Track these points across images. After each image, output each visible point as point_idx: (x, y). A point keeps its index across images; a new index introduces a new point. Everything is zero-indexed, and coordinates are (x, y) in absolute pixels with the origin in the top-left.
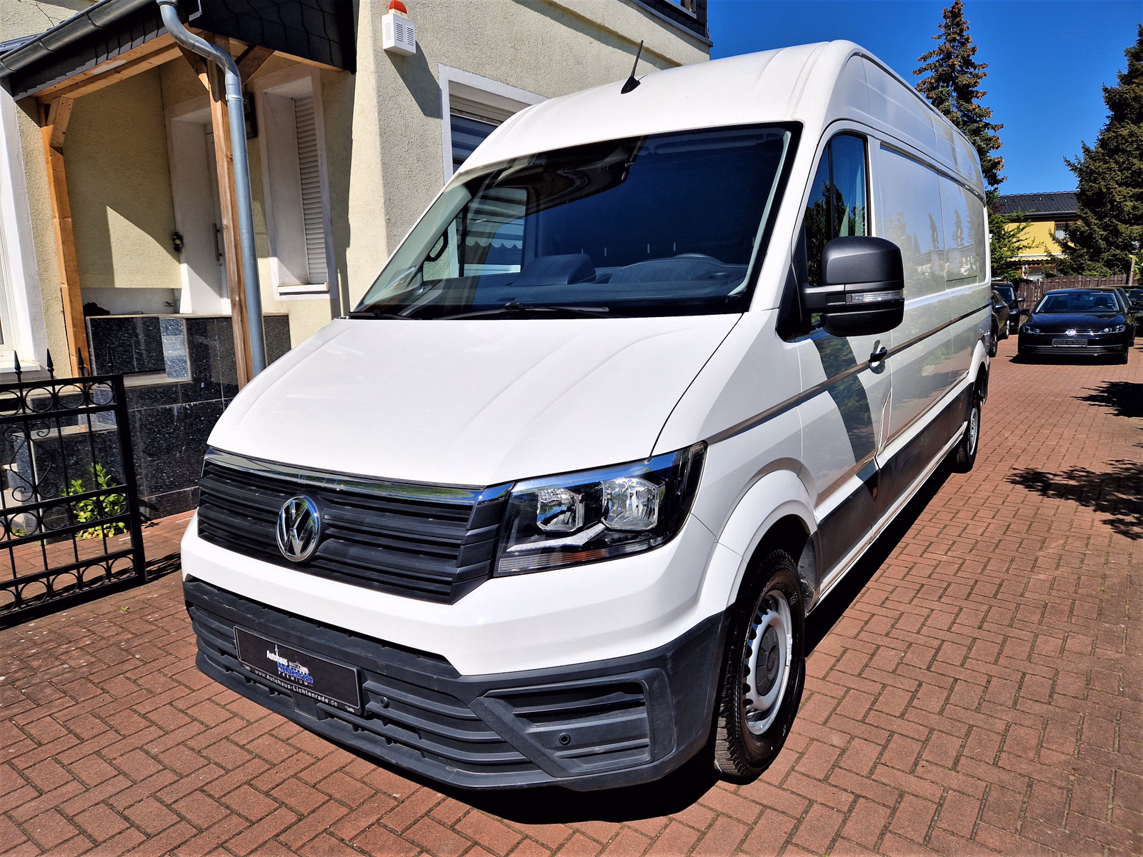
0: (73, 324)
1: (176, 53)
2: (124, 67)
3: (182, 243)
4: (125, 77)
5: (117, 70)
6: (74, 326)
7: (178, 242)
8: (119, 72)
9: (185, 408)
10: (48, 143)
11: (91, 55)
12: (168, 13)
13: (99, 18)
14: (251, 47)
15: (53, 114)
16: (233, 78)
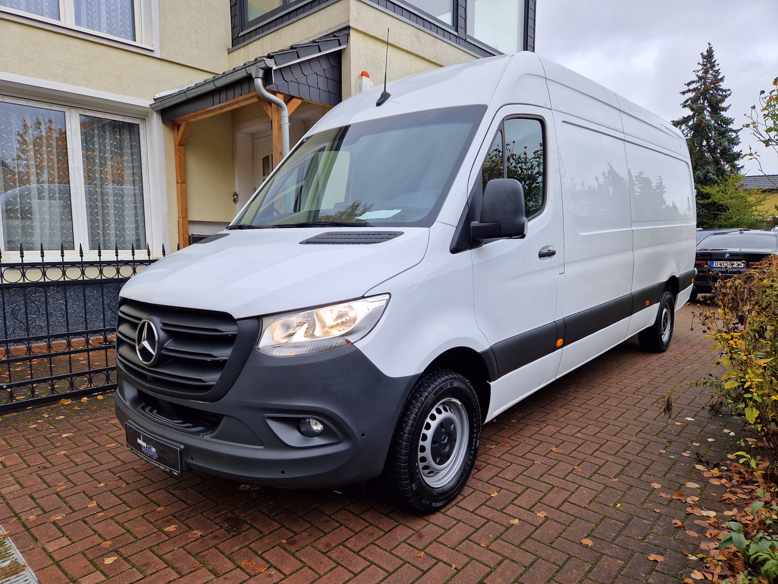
1: (256, 100)
2: (225, 107)
3: (238, 198)
4: (224, 111)
5: (221, 108)
6: (184, 240)
7: (235, 197)
10: (177, 144)
11: (209, 101)
12: (259, 82)
13: (219, 83)
14: (292, 97)
15: (182, 129)
16: (286, 114)
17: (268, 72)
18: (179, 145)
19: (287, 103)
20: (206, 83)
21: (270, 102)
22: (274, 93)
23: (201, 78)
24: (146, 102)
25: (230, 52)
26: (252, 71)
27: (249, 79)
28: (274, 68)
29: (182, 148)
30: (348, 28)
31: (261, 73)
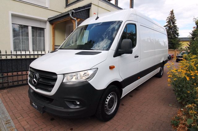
0: (53, 49)
1: (70, 19)
4: (63, 21)
11: (60, 19)
12: (71, 15)
13: (62, 15)
14: (78, 18)
15: (54, 25)
16: (76, 22)
17: (73, 13)
19: (77, 20)
20: (59, 15)
21: (73, 19)
22: (74, 18)
23: (58, 14)
24: (46, 19)
25: (65, 8)
26: (70, 13)
27: (69, 14)
28: (74, 12)
29: (54, 29)
30: (91, 3)
31: (71, 13)
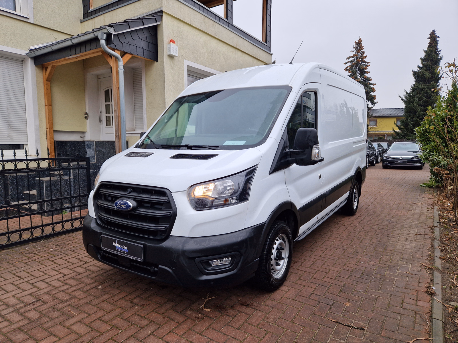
0: (50, 143)
1: (101, 53)
2: (79, 57)
3: (88, 116)
4: (79, 60)
8: (77, 58)
9: (93, 172)
10: (45, 80)
11: (69, 52)
12: (103, 42)
13: (75, 41)
14: (125, 53)
15: (49, 70)
16: (121, 64)
17: (109, 36)
18: (47, 81)
19: (122, 57)
20: (65, 40)
21: (111, 56)
22: (114, 50)
24: (23, 52)
25: (82, 22)
26: (99, 34)
27: (96, 40)
28: (114, 33)
29: (49, 82)
30: (161, 12)
31: (105, 36)
